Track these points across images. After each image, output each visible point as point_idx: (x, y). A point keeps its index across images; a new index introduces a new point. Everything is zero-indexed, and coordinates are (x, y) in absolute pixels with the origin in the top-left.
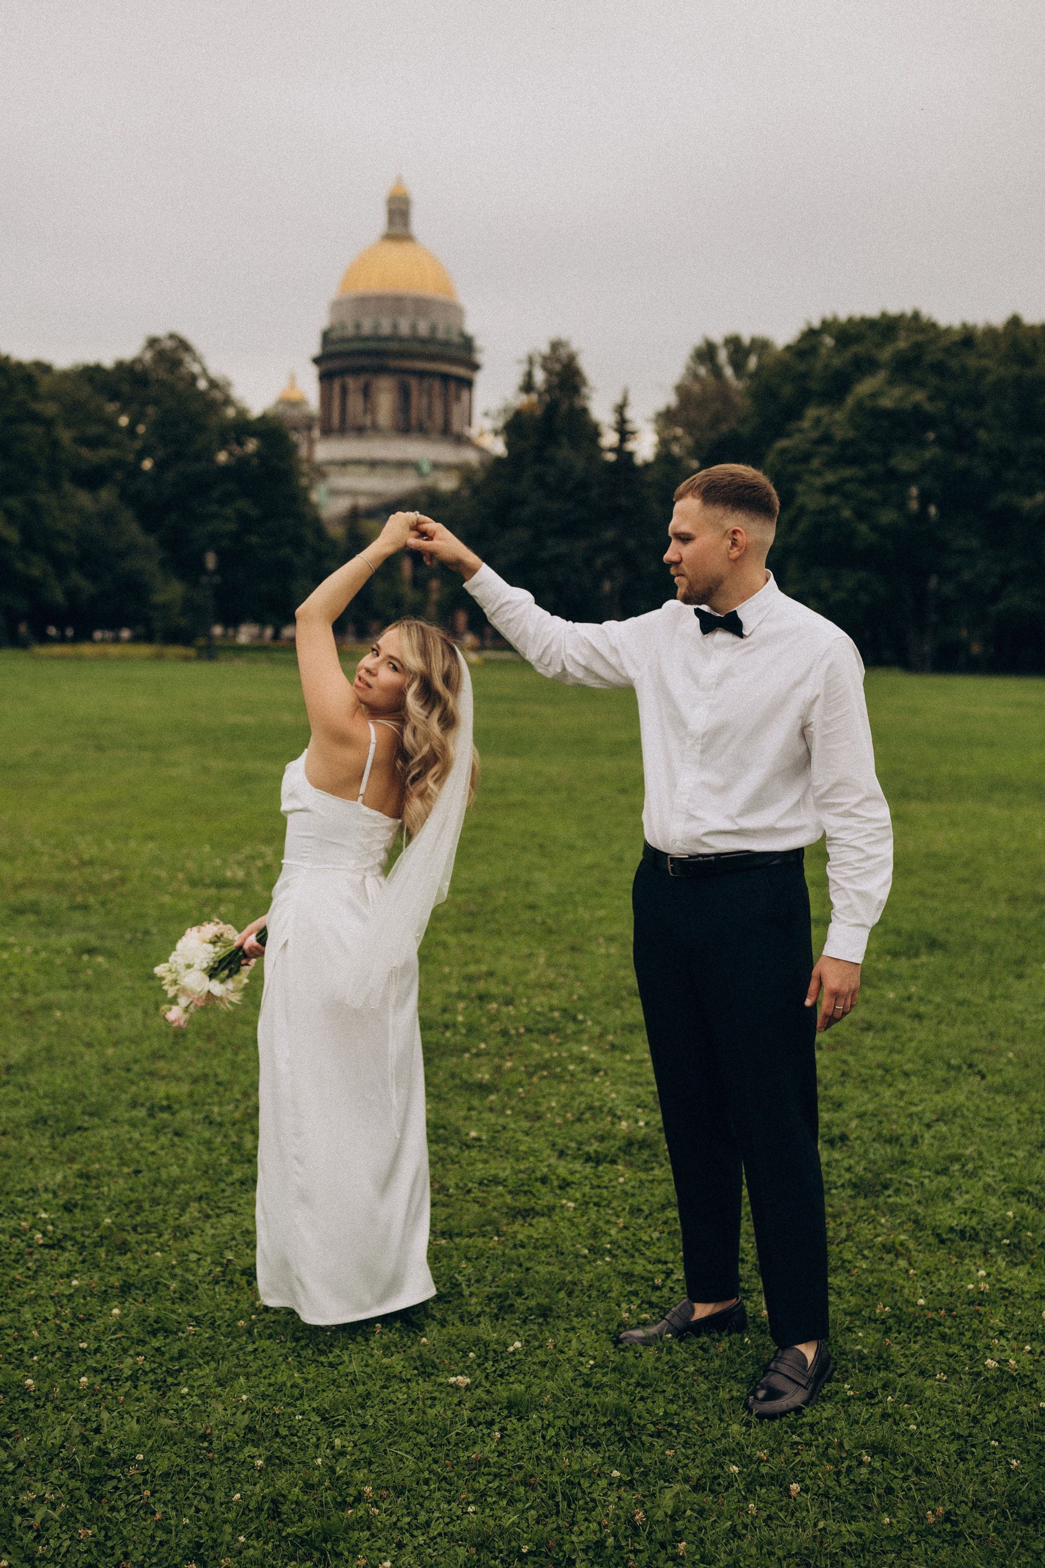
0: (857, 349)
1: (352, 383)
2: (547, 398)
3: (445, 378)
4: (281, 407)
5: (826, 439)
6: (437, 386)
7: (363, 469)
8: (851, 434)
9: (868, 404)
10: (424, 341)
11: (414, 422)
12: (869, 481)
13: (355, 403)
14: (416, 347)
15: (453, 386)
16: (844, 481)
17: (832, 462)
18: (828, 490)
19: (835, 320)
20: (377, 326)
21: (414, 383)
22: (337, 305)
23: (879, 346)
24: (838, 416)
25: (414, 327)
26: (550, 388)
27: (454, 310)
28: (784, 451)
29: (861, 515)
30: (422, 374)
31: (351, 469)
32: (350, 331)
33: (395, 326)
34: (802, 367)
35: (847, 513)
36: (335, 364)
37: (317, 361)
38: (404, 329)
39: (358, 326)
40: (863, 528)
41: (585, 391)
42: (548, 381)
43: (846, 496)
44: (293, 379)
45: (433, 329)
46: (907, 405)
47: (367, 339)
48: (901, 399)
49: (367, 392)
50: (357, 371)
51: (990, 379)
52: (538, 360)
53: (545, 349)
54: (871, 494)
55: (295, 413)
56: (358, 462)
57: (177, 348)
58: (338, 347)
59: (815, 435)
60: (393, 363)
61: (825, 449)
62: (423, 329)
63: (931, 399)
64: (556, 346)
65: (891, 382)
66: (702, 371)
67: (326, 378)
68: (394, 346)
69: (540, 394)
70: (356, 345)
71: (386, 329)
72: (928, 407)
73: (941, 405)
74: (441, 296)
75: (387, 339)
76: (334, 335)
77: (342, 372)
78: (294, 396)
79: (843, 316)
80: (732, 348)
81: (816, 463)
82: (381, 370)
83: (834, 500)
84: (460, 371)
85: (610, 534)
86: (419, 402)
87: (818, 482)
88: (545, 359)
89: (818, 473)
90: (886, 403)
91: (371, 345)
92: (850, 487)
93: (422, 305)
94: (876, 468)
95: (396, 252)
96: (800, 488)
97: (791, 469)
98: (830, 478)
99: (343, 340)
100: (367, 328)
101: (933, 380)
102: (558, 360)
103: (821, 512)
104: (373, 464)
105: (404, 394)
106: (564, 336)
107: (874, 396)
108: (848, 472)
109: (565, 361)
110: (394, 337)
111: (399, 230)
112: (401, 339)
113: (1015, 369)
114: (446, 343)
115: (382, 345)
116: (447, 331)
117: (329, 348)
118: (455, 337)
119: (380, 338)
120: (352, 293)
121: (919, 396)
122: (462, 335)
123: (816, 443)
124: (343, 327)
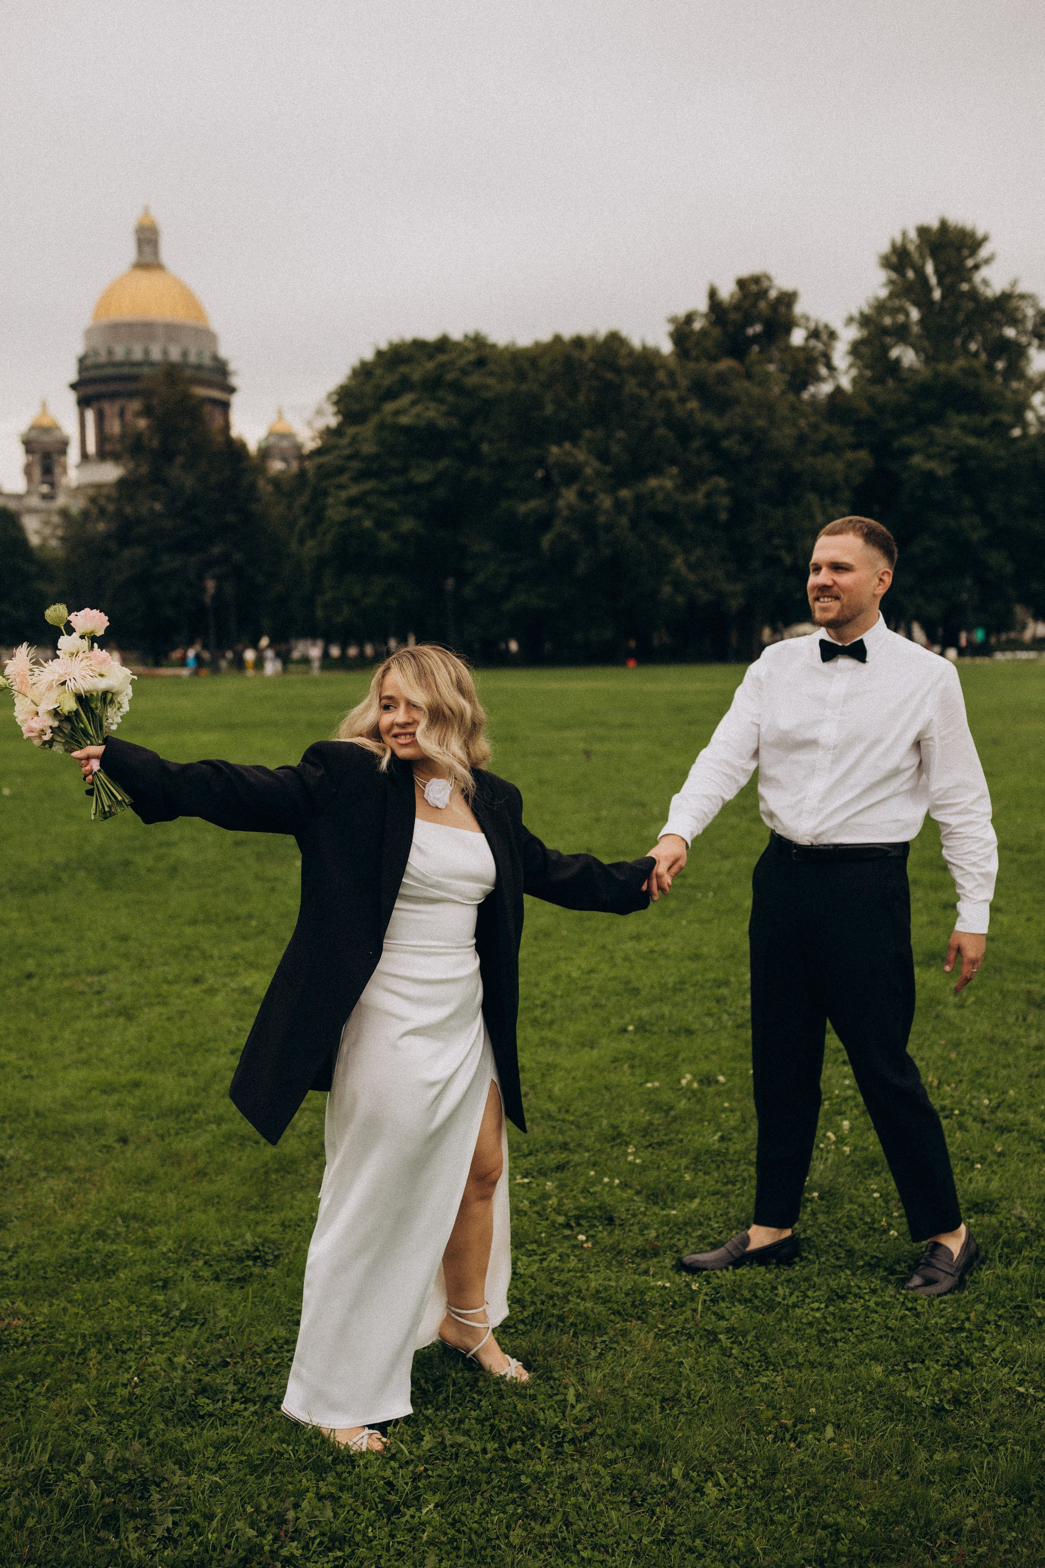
4: (33, 431)
8: (375, 449)
12: (391, 493)
16: (365, 494)
17: (360, 476)
18: (352, 502)
20: (129, 352)
22: (90, 333)
25: (165, 352)
27: (207, 336)
29: (379, 524)
32: (103, 358)
33: (147, 352)
35: (368, 523)
36: (91, 390)
37: (74, 386)
38: (156, 354)
39: (110, 352)
40: (383, 537)
43: (368, 507)
44: (44, 407)
45: (185, 354)
47: (120, 364)
50: (112, 396)
54: (391, 505)
55: (47, 436)
58: (92, 373)
61: (355, 465)
62: (175, 355)
63: (445, 415)
67: (83, 403)
68: (146, 371)
70: (110, 371)
71: (138, 354)
73: (455, 421)
74: (191, 322)
75: (139, 364)
76: (89, 362)
77: (99, 396)
78: (46, 422)
81: (345, 478)
83: (356, 512)
84: (216, 394)
87: (344, 495)
89: (345, 487)
91: (126, 370)
92: (372, 499)
93: (172, 329)
94: (399, 480)
95: (147, 279)
96: (330, 500)
98: (354, 490)
99: (98, 366)
100: (120, 354)
103: (345, 523)
108: (369, 485)
110: (147, 362)
111: (149, 258)
112: (152, 364)
113: (510, 385)
114: (199, 367)
115: (135, 370)
116: (200, 354)
117: (85, 374)
118: (207, 361)
119: (133, 364)
120: (105, 320)
121: (434, 412)
122: (216, 358)
123: (349, 458)
124: (96, 353)
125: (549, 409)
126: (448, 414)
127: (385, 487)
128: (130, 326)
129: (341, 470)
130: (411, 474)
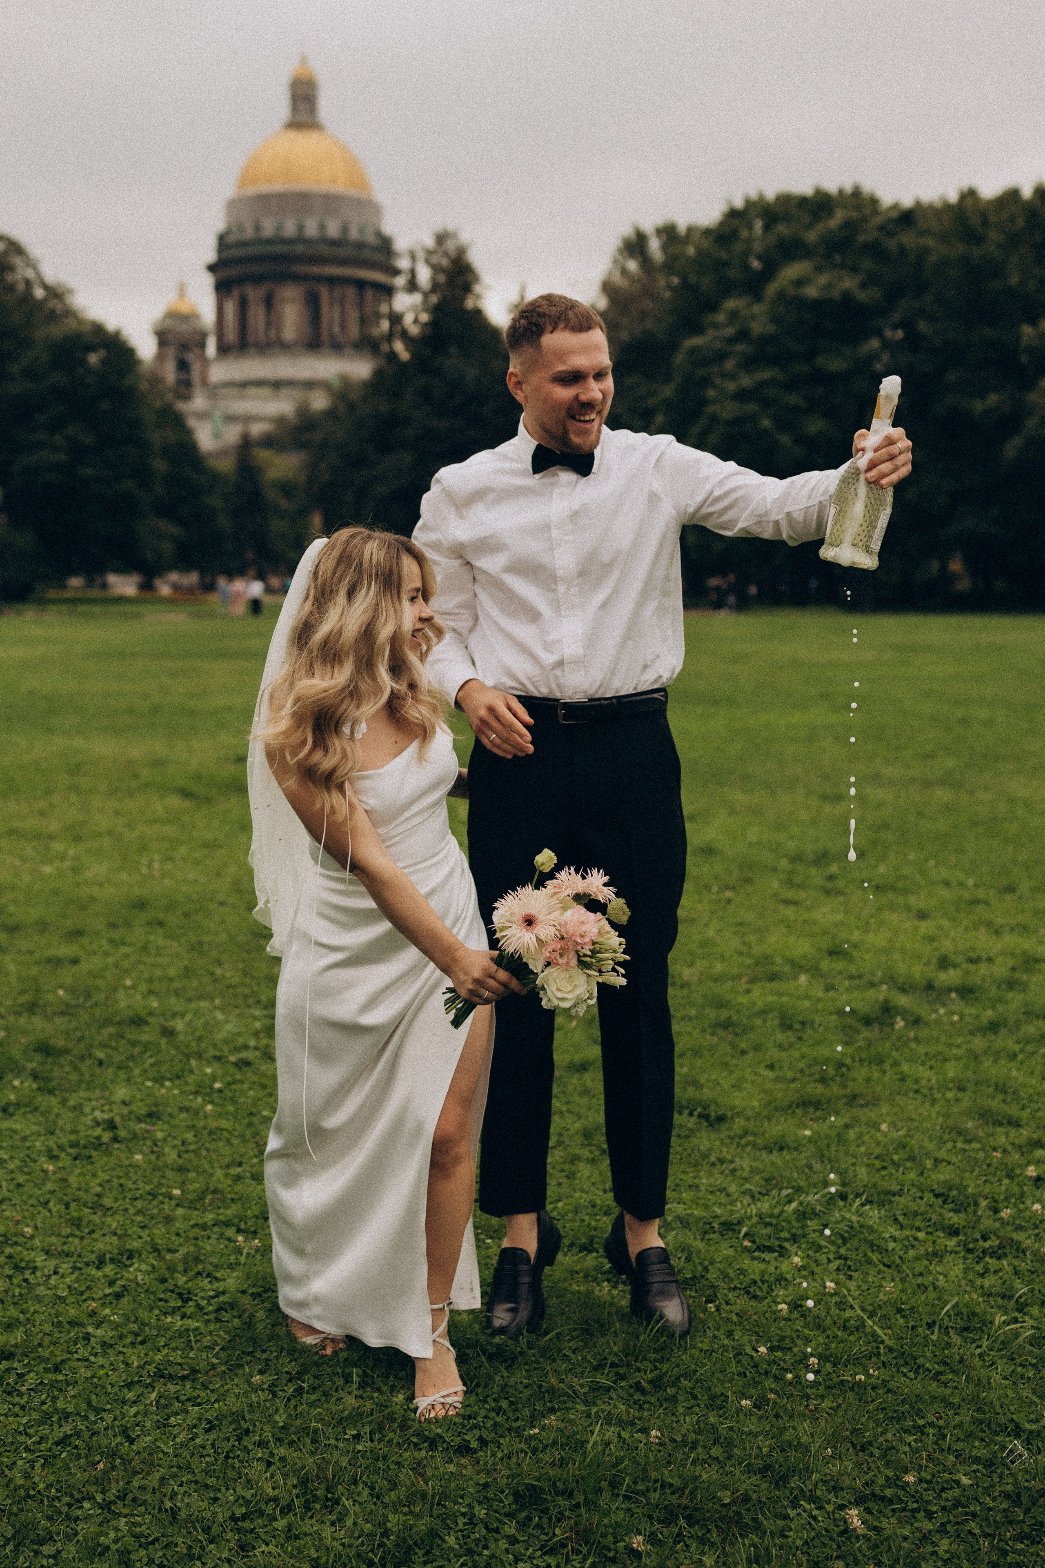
0: (782, 229)
1: (254, 294)
2: (434, 299)
3: (361, 285)
4: (169, 323)
5: (743, 335)
6: (351, 292)
7: (265, 391)
8: (771, 328)
9: (792, 291)
10: (334, 243)
11: (325, 337)
12: (792, 385)
13: (257, 315)
14: (325, 250)
15: (369, 294)
16: (761, 385)
17: (749, 363)
18: (743, 396)
19: (761, 198)
20: (279, 228)
21: (324, 293)
22: (232, 205)
23: (808, 227)
24: (757, 309)
25: (322, 227)
26: (435, 287)
27: (370, 207)
28: (693, 351)
29: (783, 425)
30: (332, 281)
31: (252, 391)
32: (249, 233)
33: (301, 227)
34: (723, 255)
35: (766, 423)
36: (233, 272)
37: (211, 268)
38: (311, 230)
39: (258, 228)
40: (785, 440)
41: (477, 288)
42: (433, 280)
43: (765, 403)
44: (182, 290)
45: (345, 229)
46: (836, 294)
47: (270, 242)
48: (830, 286)
49: (269, 302)
50: (258, 279)
51: (932, 259)
52: (421, 255)
53: (429, 241)
54: (794, 399)
55: (183, 328)
56: (260, 383)
58: (238, 252)
59: (730, 331)
60: (300, 269)
61: (741, 347)
62: (333, 230)
63: (863, 285)
64: (441, 238)
65: (819, 269)
66: (632, 265)
67: (222, 288)
68: (300, 249)
69: (426, 295)
70: (258, 250)
71: (290, 229)
72: (862, 296)
73: (877, 293)
74: (353, 192)
75: (293, 241)
76: (231, 239)
77: (241, 281)
78: (185, 308)
79: (770, 194)
80: (665, 238)
81: (729, 365)
82: (283, 277)
83: (751, 408)
84: (378, 276)
86: (330, 314)
87: (732, 387)
88: (429, 253)
89: (732, 377)
90: (811, 292)
91: (272, 249)
92: (769, 392)
93: (332, 202)
94: (802, 368)
95: (301, 141)
96: (713, 393)
97: (701, 372)
98: (746, 381)
99: (243, 244)
100: (268, 229)
101: (870, 265)
102: (446, 254)
103: (736, 422)
104: (277, 385)
105: (313, 303)
106: (451, 228)
107: (800, 283)
108: (766, 374)
109: (453, 254)
110: (300, 239)
111: (303, 118)
112: (307, 241)
113: (960, 248)
114: (360, 245)
115: (285, 249)
116: (361, 231)
117: (226, 254)
118: (370, 239)
119: (283, 241)
120: (251, 190)
121: (849, 283)
122: (379, 235)
123: (731, 340)
124: (241, 228)
125: (1014, 280)
127: (786, 377)
128: (282, 197)
129: (723, 356)
130: (821, 361)
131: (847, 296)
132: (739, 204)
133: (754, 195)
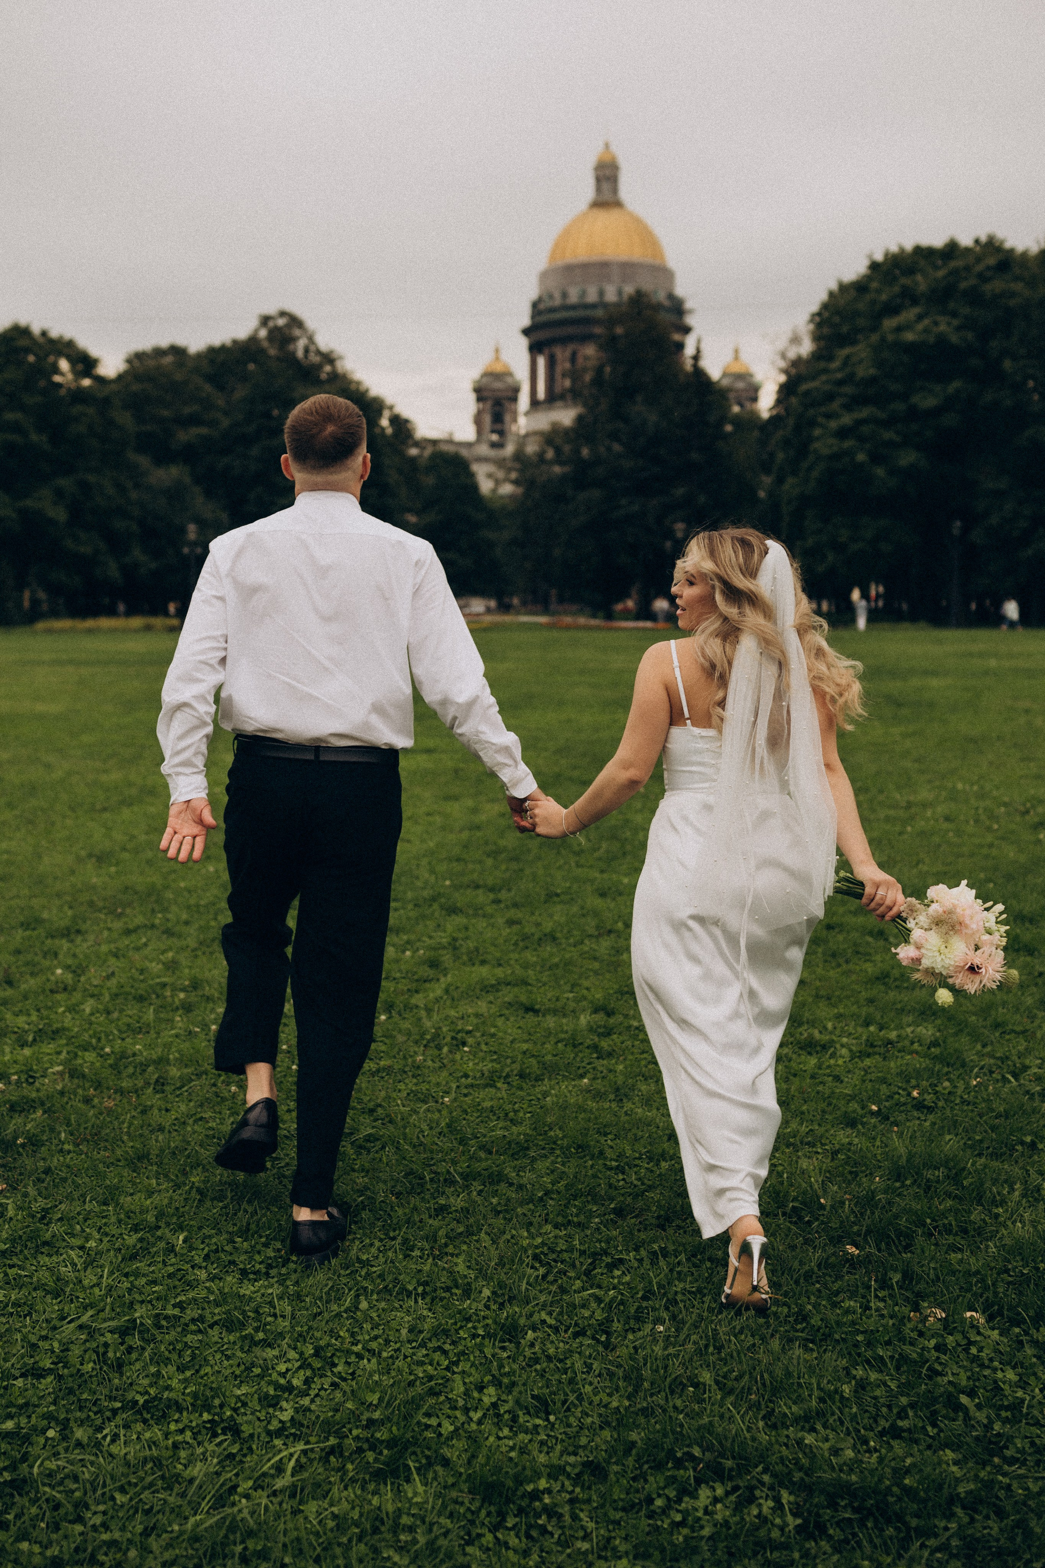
1: (562, 352)
4: (488, 381)
8: (872, 371)
16: (859, 423)
18: (843, 433)
20: (583, 293)
22: (544, 276)
25: (618, 292)
27: (663, 272)
28: (807, 393)
29: (876, 458)
32: (558, 302)
33: (601, 293)
35: (861, 457)
36: (542, 335)
37: (526, 332)
38: (610, 295)
39: (565, 295)
40: (880, 472)
43: (862, 438)
44: (497, 354)
45: (639, 290)
47: (573, 307)
50: (564, 341)
54: (888, 435)
55: (498, 385)
57: (288, 326)
58: (546, 317)
59: (839, 375)
61: (848, 390)
64: (636, 300)
67: (535, 349)
68: (600, 313)
70: (563, 315)
71: (592, 296)
73: (970, 336)
74: (649, 260)
75: (594, 306)
76: (542, 306)
77: (551, 341)
78: (498, 368)
81: (835, 405)
82: (584, 338)
83: (848, 444)
85: (680, 491)
87: (833, 424)
89: (835, 416)
90: (909, 336)
91: (577, 313)
92: (865, 429)
93: (628, 269)
94: (899, 407)
95: (605, 219)
96: (817, 432)
98: (847, 419)
99: (552, 310)
100: (574, 297)
101: (966, 310)
103: (835, 457)
108: (865, 412)
110: (601, 304)
111: (607, 196)
112: (606, 306)
114: (655, 306)
115: (589, 313)
116: (656, 294)
117: (537, 319)
118: (663, 299)
119: (587, 306)
120: (560, 263)
121: (944, 326)
122: (671, 296)
123: (840, 383)
124: (551, 296)
126: (959, 328)
127: (882, 415)
128: (585, 267)
129: (830, 397)
130: (915, 399)
131: (941, 340)
132: (879, 257)
133: (894, 249)
